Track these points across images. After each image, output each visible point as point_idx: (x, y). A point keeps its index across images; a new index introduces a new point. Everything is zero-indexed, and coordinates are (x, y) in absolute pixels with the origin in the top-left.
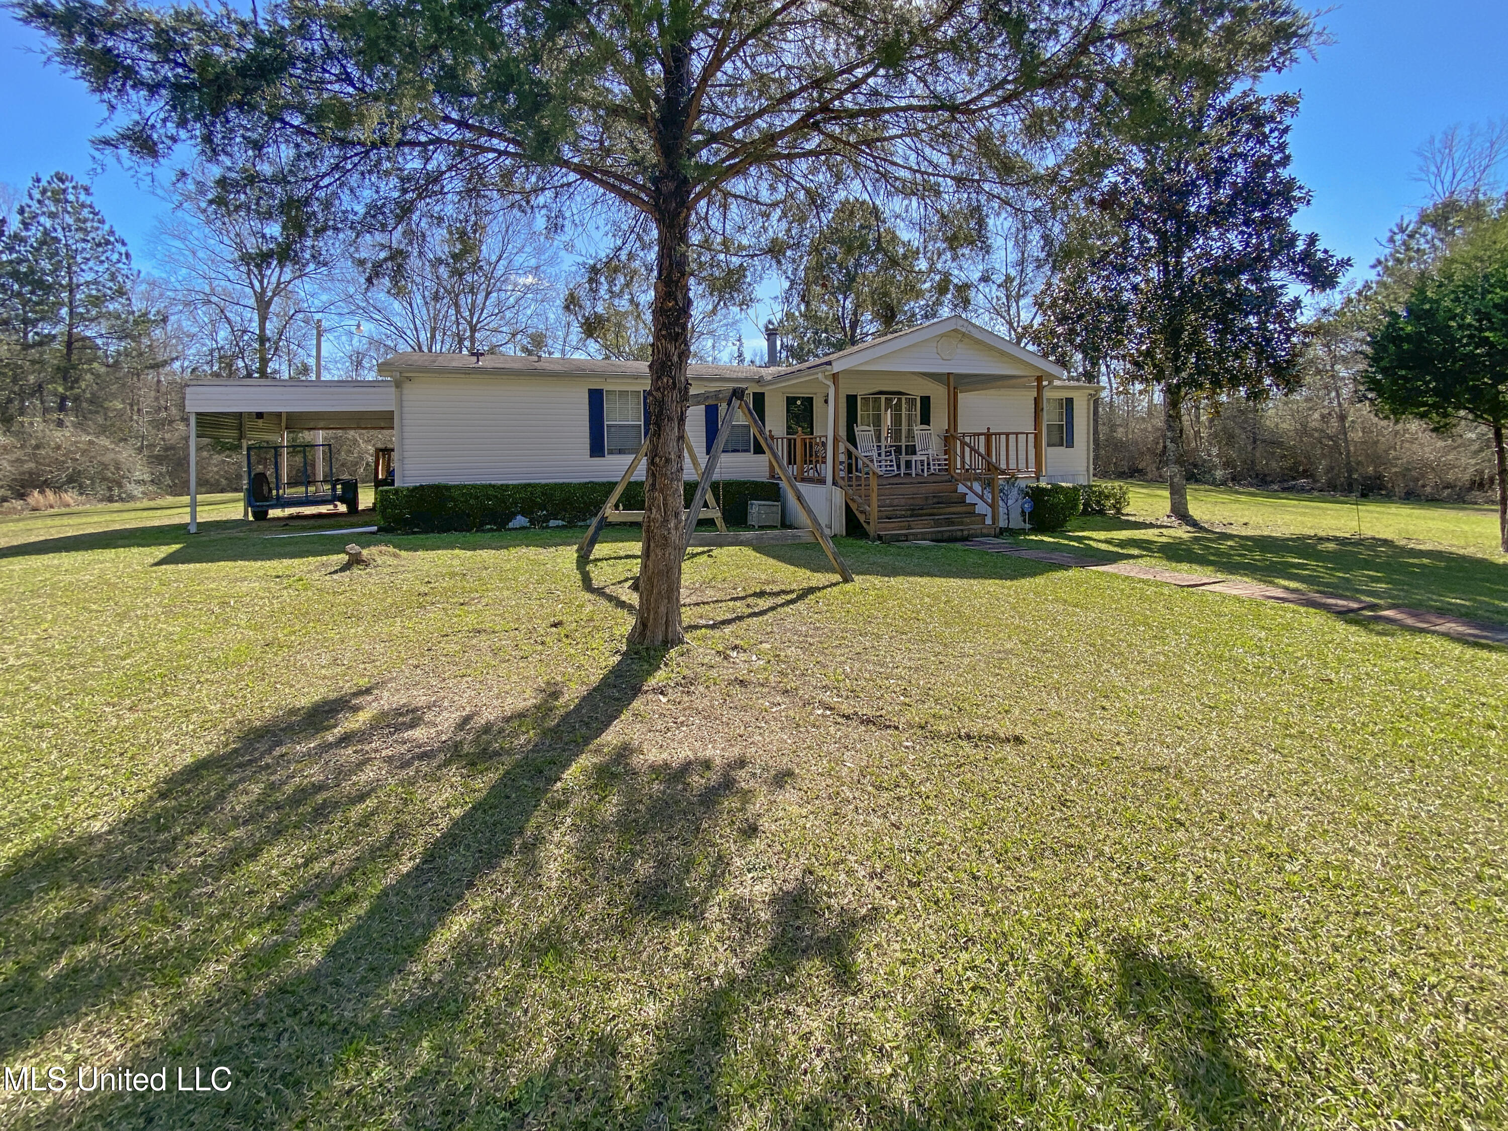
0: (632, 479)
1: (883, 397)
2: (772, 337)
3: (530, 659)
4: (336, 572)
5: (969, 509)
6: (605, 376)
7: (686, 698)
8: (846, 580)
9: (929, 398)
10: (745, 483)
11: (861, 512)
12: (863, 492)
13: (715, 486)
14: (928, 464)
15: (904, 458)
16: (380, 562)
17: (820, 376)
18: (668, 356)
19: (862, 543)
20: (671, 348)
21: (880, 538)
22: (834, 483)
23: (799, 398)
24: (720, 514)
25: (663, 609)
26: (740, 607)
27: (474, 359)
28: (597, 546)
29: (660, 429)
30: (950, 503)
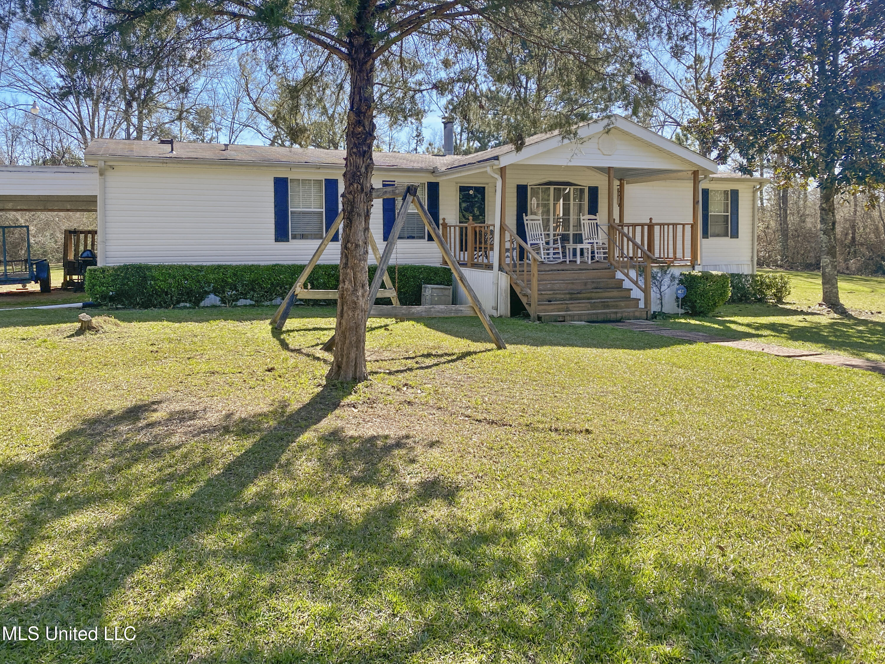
0: (319, 262)
1: (552, 188)
2: (449, 125)
3: (256, 389)
4: (72, 336)
5: (623, 294)
6: (290, 165)
7: (370, 410)
8: (499, 348)
9: (596, 188)
10: (420, 268)
11: (525, 295)
12: (525, 277)
13: (391, 270)
14: (593, 252)
15: (570, 246)
16: (107, 330)
17: (489, 169)
18: (358, 168)
19: (524, 322)
20: (360, 161)
21: (539, 318)
22: (501, 269)
23: (470, 188)
24: (395, 294)
25: (353, 355)
26: (410, 363)
27: (168, 147)
28: (288, 321)
29: (351, 222)
30: (607, 288)
